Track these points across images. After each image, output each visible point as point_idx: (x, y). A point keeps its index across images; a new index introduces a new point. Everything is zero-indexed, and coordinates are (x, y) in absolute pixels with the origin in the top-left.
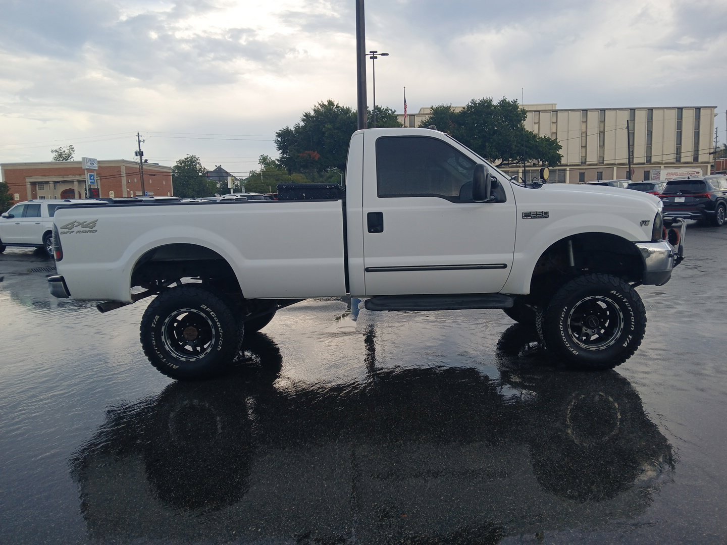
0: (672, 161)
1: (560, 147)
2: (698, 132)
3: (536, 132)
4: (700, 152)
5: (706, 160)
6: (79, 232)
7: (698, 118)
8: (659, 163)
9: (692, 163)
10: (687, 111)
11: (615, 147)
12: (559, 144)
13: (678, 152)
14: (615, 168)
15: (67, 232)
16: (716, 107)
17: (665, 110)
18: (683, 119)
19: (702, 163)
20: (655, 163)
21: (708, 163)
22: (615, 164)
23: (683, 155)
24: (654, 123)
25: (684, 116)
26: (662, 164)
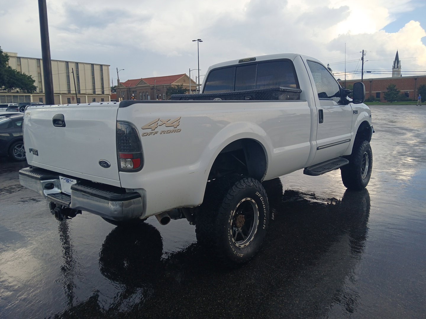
0: (91, 93)
1: (34, 81)
2: (103, 78)
3: (18, 70)
4: (105, 89)
5: (108, 93)
6: (163, 132)
7: (102, 70)
8: (84, 94)
9: (101, 95)
10: (96, 66)
11: (59, 83)
12: (33, 79)
13: (94, 89)
14: (61, 96)
15: (151, 133)
16: (110, 66)
17: (85, 64)
18: (95, 70)
19: (106, 95)
20: (82, 94)
21: (109, 95)
22: (60, 94)
23: (96, 90)
24: (79, 71)
25: (94, 69)
26: (86, 94)
